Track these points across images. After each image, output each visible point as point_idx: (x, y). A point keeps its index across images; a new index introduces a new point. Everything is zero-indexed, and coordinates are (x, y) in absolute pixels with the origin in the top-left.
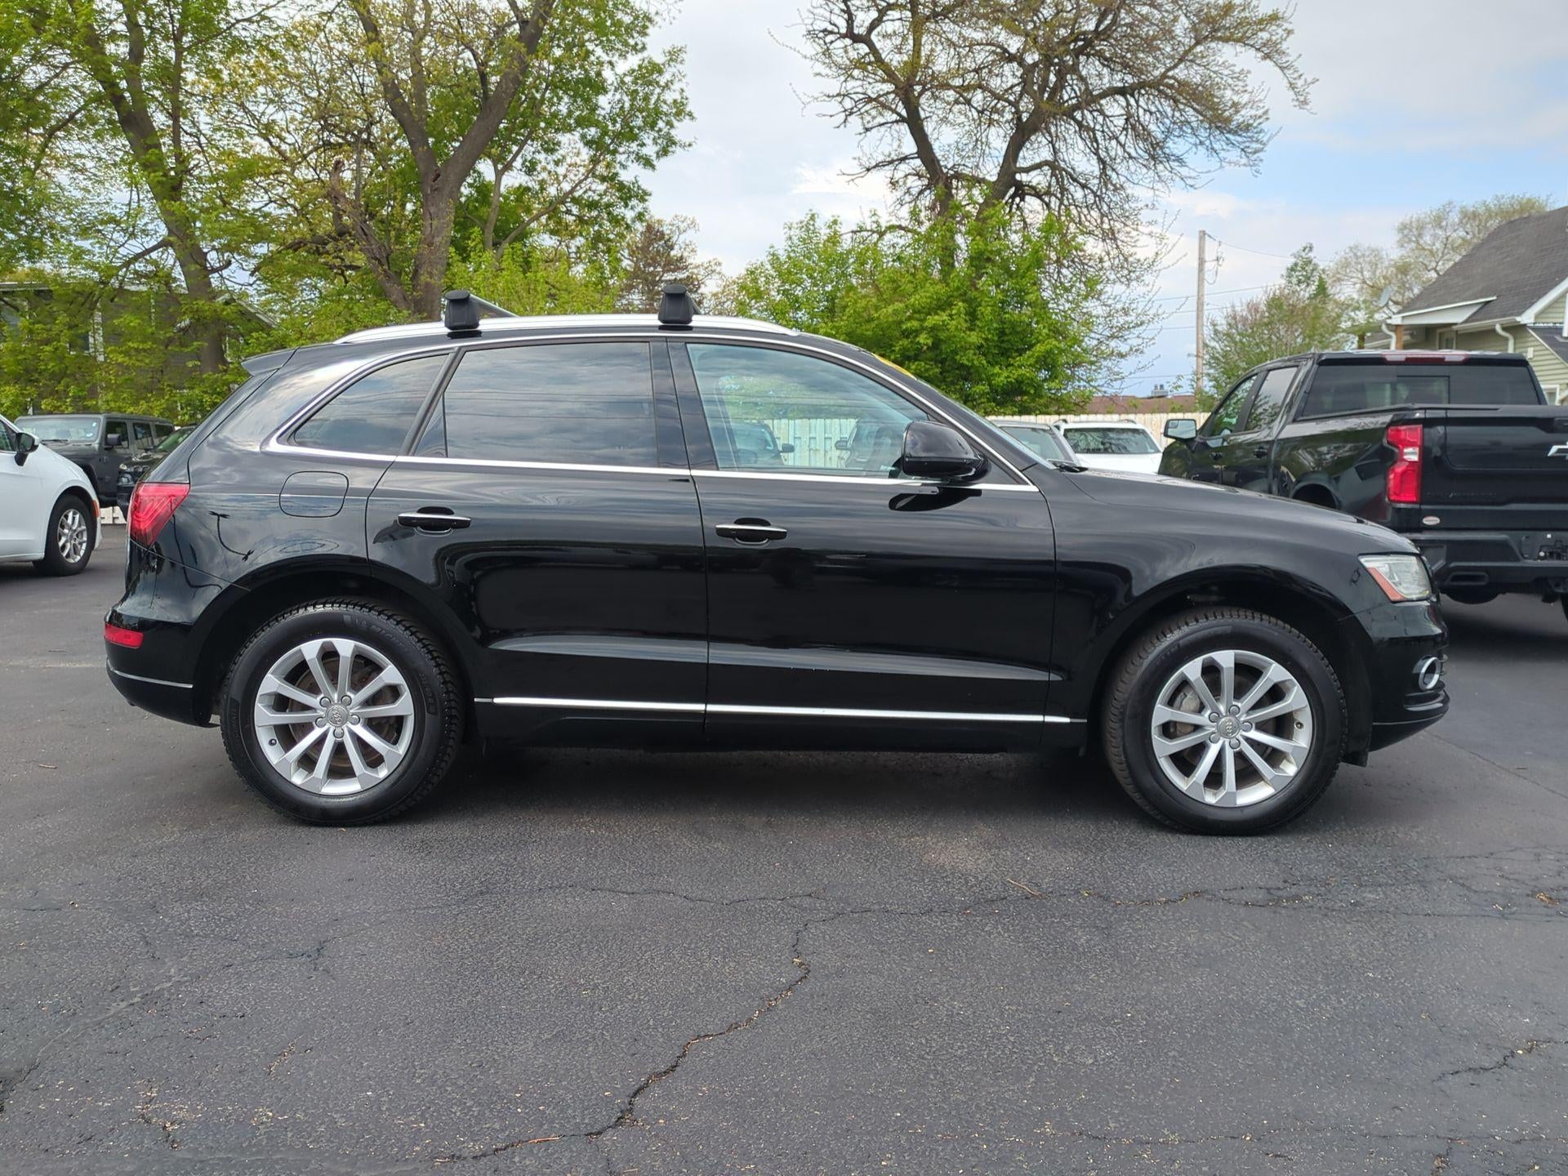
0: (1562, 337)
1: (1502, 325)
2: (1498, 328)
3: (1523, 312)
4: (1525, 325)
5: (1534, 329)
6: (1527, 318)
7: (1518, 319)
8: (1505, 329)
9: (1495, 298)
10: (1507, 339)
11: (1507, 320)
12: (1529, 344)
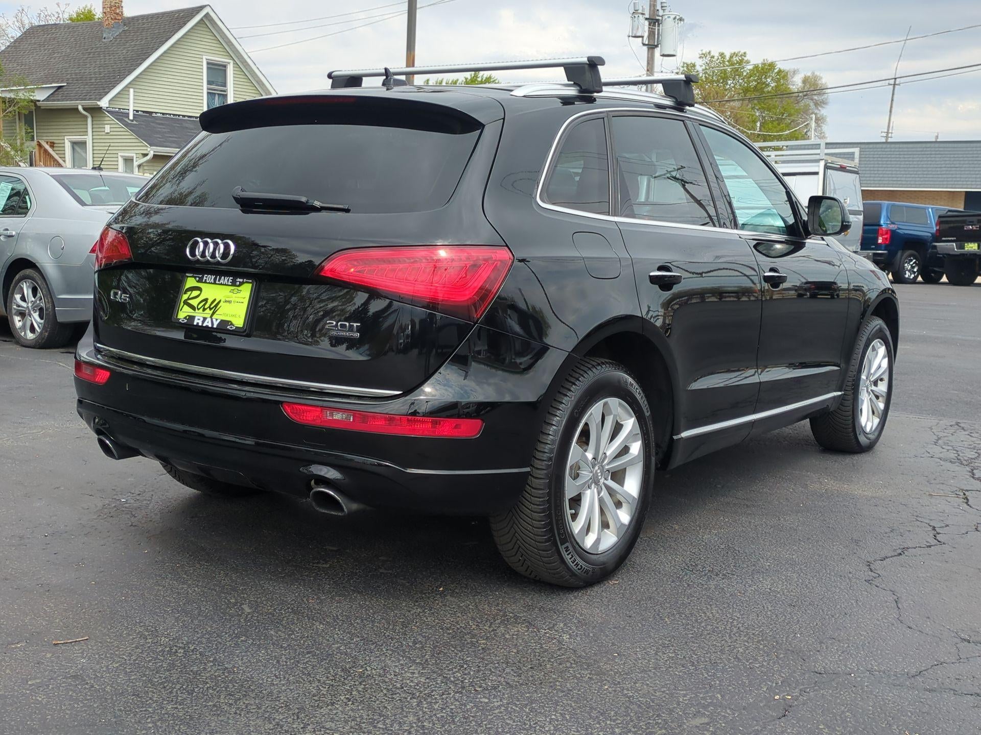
0: (129, 119)
1: (82, 106)
2: (80, 108)
3: (101, 98)
4: (101, 108)
5: (108, 112)
6: (104, 103)
7: (99, 103)
8: (85, 109)
9: (65, 84)
10: (86, 117)
11: (88, 103)
12: (106, 122)
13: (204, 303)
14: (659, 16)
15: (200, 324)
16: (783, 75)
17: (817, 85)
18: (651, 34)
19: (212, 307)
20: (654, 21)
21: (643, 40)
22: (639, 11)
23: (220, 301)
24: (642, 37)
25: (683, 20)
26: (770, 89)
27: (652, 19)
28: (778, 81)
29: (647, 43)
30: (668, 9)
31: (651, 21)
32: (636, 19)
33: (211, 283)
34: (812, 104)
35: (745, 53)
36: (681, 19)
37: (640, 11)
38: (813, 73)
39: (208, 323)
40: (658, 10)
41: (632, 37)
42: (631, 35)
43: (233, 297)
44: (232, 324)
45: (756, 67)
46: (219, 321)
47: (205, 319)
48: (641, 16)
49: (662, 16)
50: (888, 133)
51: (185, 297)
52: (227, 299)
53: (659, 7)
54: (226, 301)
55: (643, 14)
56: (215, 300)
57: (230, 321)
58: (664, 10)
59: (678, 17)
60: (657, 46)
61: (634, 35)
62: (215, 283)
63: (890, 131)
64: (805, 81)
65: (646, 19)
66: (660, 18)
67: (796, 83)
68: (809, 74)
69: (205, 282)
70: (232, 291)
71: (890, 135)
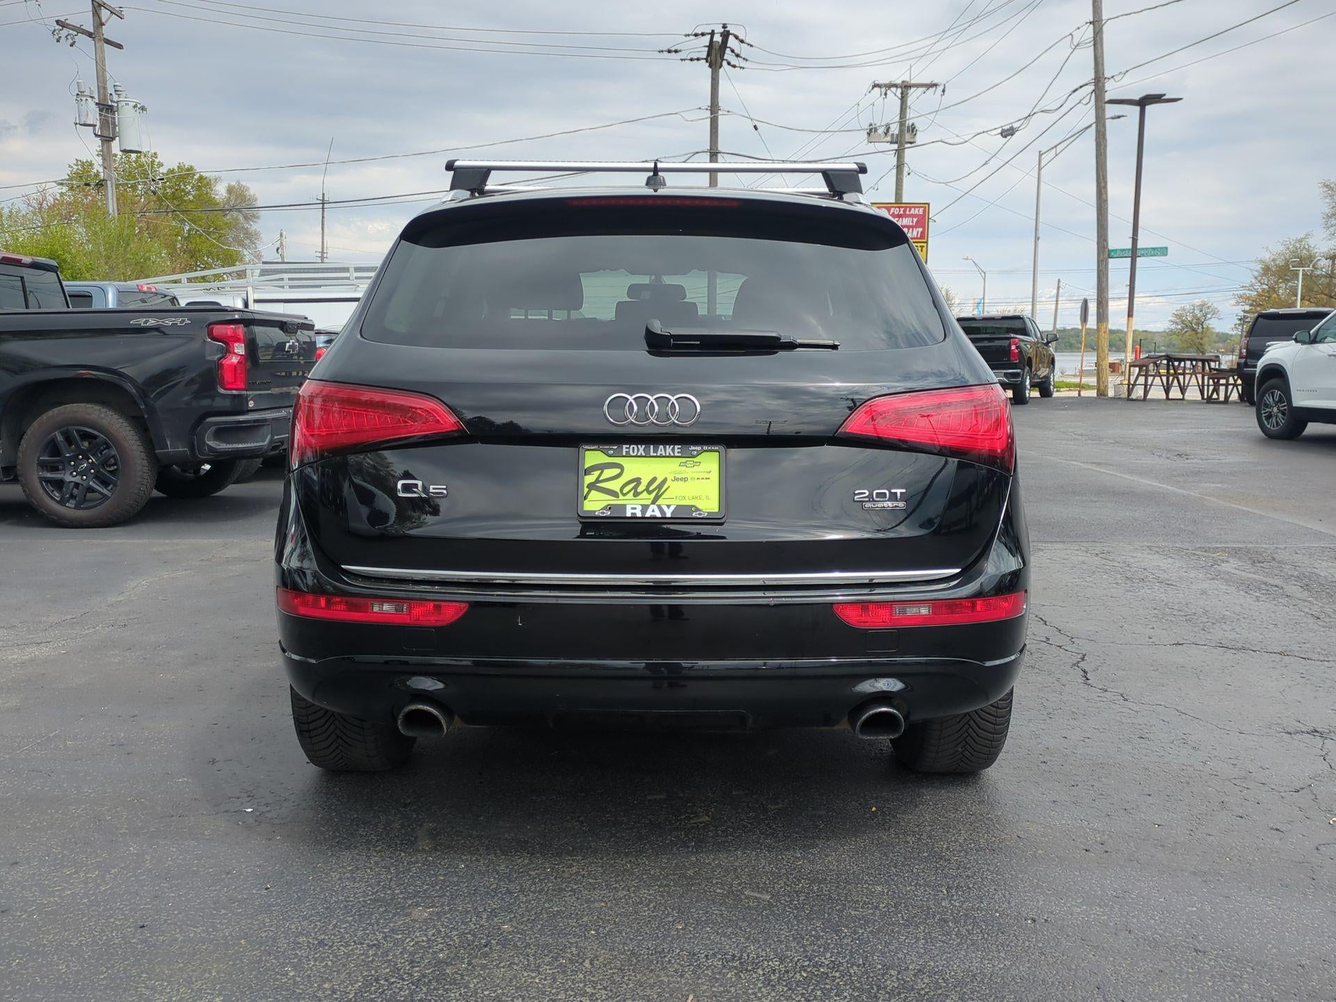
13: (633, 484)
14: (114, 102)
15: (639, 515)
16: (204, 184)
17: (245, 196)
18: (105, 123)
19: (651, 489)
20: (107, 108)
21: (94, 130)
22: (85, 93)
23: (665, 481)
24: (94, 126)
25: (146, 110)
26: (191, 197)
27: (103, 105)
28: (199, 188)
29: (99, 133)
30: (123, 94)
31: (102, 107)
32: (83, 103)
33: (641, 456)
34: (241, 218)
35: (155, 154)
36: (143, 109)
37: (87, 93)
38: (238, 182)
39: (653, 512)
40: (111, 94)
41: (81, 125)
42: (78, 122)
43: (689, 472)
44: (697, 509)
45: (171, 171)
46: (672, 508)
47: (645, 508)
48: (90, 99)
49: (117, 102)
50: (323, 252)
51: (589, 479)
52: (680, 476)
53: (110, 90)
54: (676, 479)
55: (92, 97)
56: (654, 479)
57: (694, 506)
58: (118, 95)
59: (139, 106)
60: (113, 139)
61: (82, 123)
62: (647, 456)
63: (325, 251)
64: (230, 190)
65: (97, 104)
66: (115, 105)
67: (220, 192)
68: (233, 183)
69: (628, 455)
70: (685, 464)
71: (325, 255)
